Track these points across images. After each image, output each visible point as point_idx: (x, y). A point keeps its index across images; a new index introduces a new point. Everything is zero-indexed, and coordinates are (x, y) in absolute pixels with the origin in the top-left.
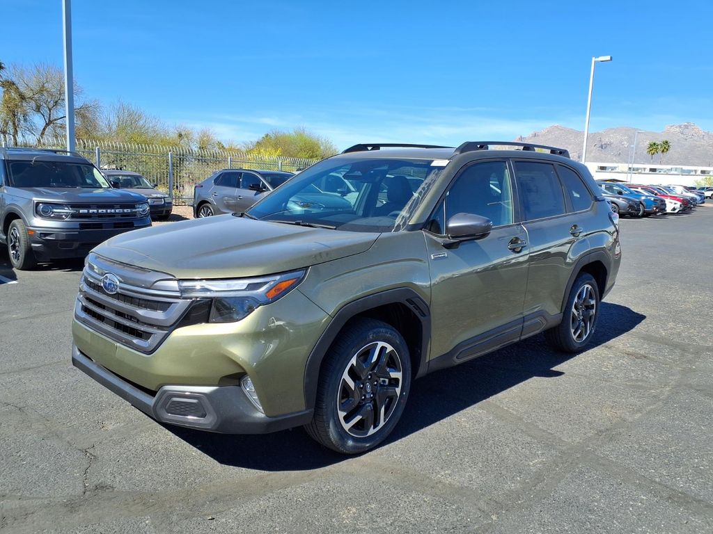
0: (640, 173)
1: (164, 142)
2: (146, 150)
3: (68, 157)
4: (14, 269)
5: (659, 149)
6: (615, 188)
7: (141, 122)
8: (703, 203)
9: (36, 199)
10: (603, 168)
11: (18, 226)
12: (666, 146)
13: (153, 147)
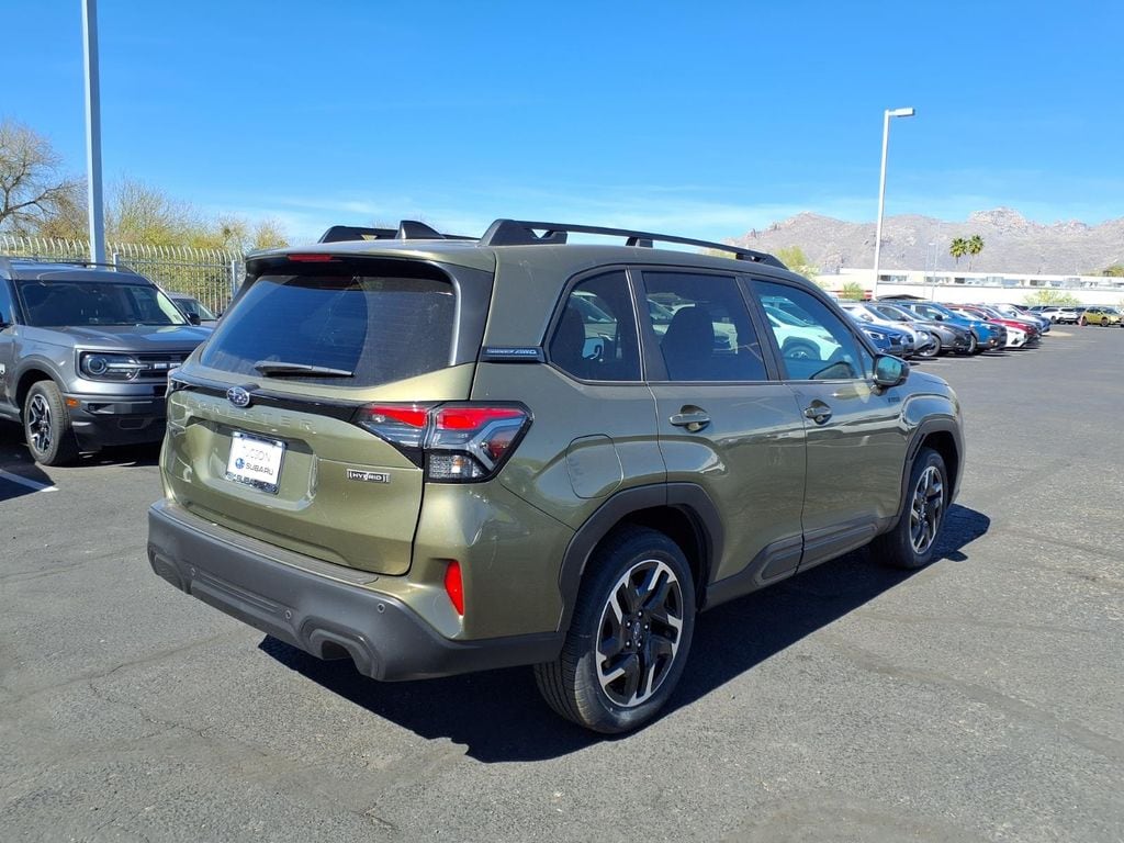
0: (942, 285)
1: (199, 242)
2: (172, 256)
3: (114, 274)
4: (37, 464)
5: (966, 247)
6: (929, 310)
7: (161, 211)
8: (1048, 330)
9: (80, 347)
10: (885, 278)
11: (47, 392)
12: (977, 244)
13: (182, 251)
